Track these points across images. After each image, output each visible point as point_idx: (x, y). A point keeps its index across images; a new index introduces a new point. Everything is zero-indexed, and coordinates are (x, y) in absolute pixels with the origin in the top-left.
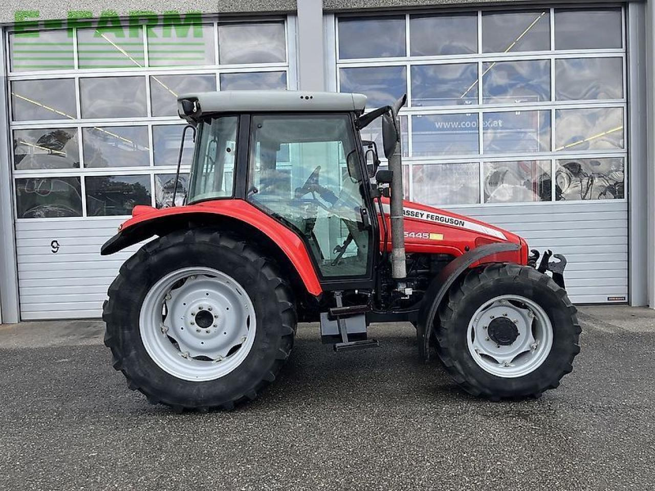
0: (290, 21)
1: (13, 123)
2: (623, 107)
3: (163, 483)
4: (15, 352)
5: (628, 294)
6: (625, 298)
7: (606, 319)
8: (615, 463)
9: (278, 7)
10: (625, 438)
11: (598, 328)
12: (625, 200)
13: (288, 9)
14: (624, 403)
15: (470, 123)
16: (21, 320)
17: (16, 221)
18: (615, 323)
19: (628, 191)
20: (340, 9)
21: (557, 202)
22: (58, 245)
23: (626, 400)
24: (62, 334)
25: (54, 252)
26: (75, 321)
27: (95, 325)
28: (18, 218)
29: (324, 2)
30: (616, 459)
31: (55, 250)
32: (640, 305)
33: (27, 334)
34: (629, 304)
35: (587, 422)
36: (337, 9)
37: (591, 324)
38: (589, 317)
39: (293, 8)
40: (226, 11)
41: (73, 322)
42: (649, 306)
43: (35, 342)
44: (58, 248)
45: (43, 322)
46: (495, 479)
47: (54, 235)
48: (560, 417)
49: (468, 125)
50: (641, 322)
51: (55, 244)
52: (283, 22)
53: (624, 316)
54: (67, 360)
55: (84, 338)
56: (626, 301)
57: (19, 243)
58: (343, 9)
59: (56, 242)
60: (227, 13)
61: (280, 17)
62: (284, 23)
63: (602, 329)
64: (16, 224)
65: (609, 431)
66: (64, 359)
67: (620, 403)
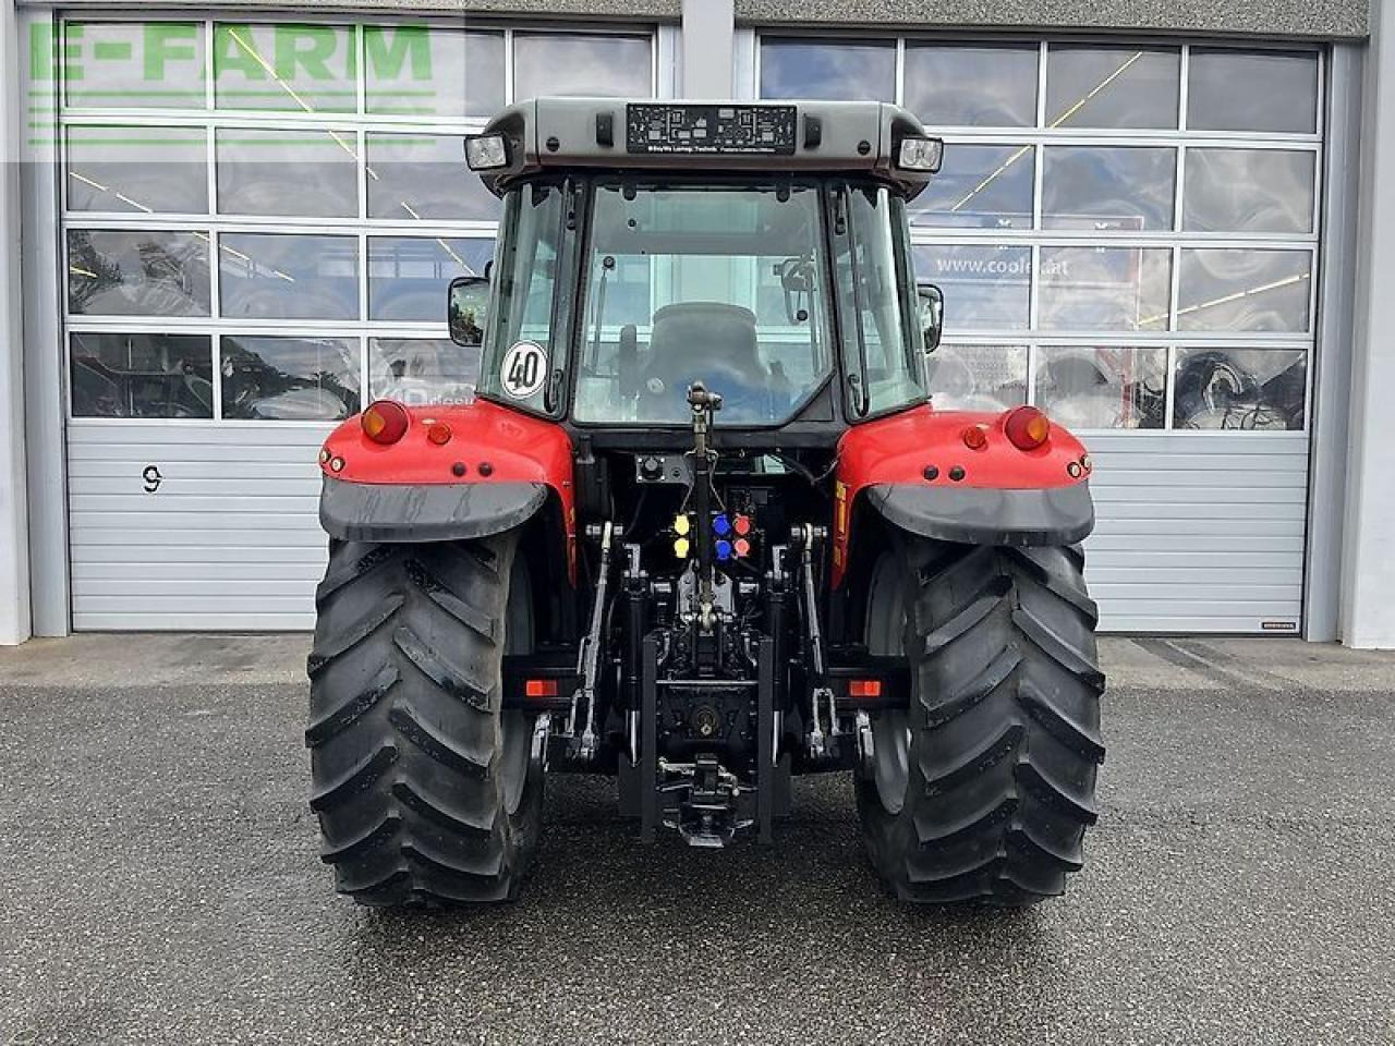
0: (664, 36)
1: (68, 215)
2: (1311, 251)
3: (510, 935)
4: (87, 695)
5: (1302, 617)
6: (1294, 624)
7: (1261, 664)
8: (1329, 914)
9: (641, 7)
10: (1340, 874)
11: (1250, 679)
12: (1305, 433)
13: (663, 13)
14: (1327, 816)
15: (1005, 265)
16: (73, 631)
17: (69, 422)
18: (1280, 671)
19: (1312, 417)
20: (768, 21)
21: (1176, 431)
22: (158, 476)
23: (1329, 810)
24: (172, 661)
25: (148, 490)
26: (192, 635)
27: (235, 644)
28: (73, 415)
29: (736, 4)
30: (1329, 908)
31: (152, 486)
32: (1324, 639)
33: (97, 658)
34: (1301, 637)
35: (1266, 845)
36: (762, 21)
37: (1236, 673)
38: (1229, 658)
39: (672, 12)
40: (536, 9)
41: (185, 637)
42: (1340, 642)
43: (122, 675)
44: (158, 482)
45: (121, 637)
46: (1123, 937)
47: (150, 456)
48: (1215, 837)
49: (1002, 267)
50: (1329, 671)
51: (152, 474)
52: (648, 38)
53: (1296, 658)
54: (205, 712)
55: (223, 669)
56: (1297, 630)
57: (74, 468)
58: (774, 21)
59: (155, 469)
60: (536, 13)
61: (646, 28)
62: (650, 41)
63: (1259, 682)
64: (69, 429)
65: (1309, 861)
66: (200, 708)
67: (1320, 814)
